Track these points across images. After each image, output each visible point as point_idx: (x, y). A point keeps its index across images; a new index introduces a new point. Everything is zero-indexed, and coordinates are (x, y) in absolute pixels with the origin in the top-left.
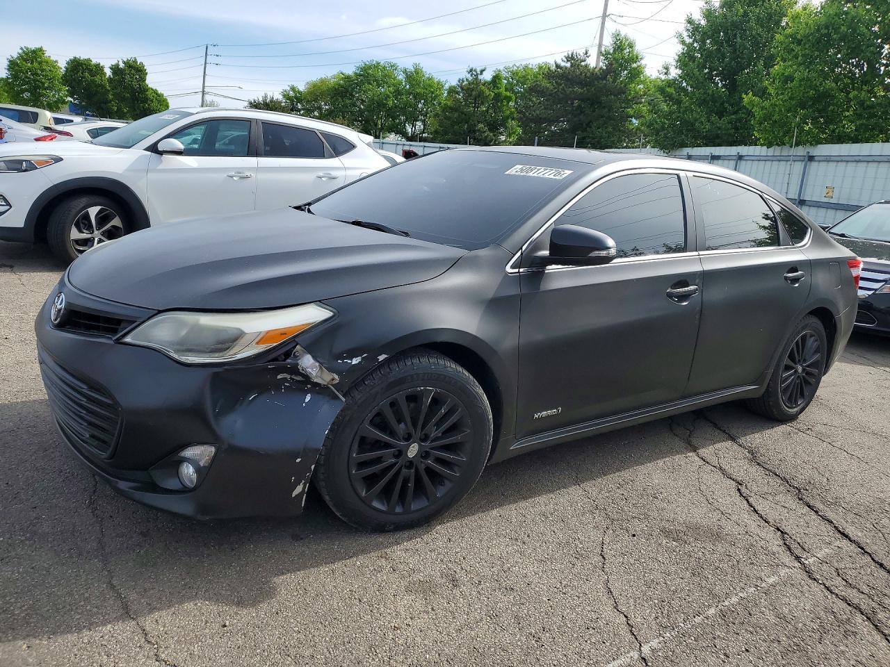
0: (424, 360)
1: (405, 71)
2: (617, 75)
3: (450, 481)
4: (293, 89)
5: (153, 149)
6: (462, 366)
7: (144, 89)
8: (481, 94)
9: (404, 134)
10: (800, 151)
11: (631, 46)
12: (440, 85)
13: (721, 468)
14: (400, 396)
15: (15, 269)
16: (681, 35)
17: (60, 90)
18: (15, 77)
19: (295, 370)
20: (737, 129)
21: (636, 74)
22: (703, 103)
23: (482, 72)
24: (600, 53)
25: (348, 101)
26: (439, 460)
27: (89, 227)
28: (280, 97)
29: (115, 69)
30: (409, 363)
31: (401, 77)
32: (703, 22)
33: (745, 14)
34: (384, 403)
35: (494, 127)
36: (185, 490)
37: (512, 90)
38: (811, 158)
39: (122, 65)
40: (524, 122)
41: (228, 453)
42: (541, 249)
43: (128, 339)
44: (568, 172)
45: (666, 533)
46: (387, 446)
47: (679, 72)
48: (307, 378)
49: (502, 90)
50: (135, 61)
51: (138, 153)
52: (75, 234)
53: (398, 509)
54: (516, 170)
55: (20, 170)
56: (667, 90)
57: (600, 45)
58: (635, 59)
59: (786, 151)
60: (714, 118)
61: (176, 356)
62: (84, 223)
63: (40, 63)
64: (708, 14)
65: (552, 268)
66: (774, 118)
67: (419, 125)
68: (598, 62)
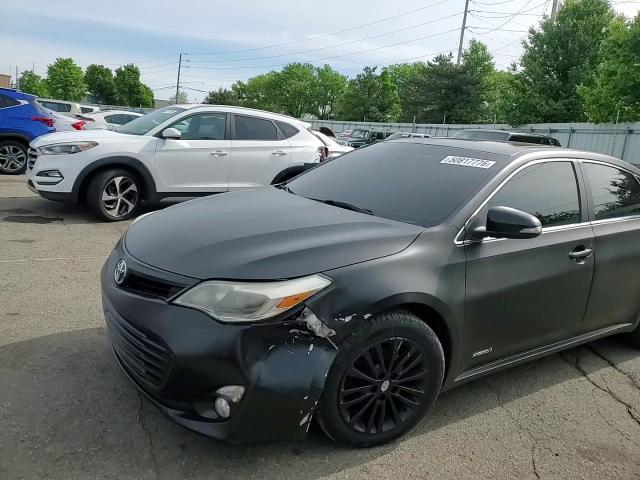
0: (395, 316)
1: (318, 69)
2: (473, 71)
3: (412, 409)
4: (239, 83)
5: (160, 135)
6: (424, 320)
7: (137, 85)
8: (373, 85)
9: (316, 114)
10: (623, 126)
11: (484, 49)
12: (344, 79)
13: (610, 392)
14: (377, 344)
15: (65, 221)
16: (524, 42)
17: (81, 87)
18: (53, 79)
19: (304, 326)
20: (568, 110)
21: (488, 69)
22: (542, 91)
23: (374, 69)
24: (460, 54)
25: (278, 92)
26: (403, 393)
27: (115, 192)
28: (230, 89)
29: (119, 72)
30: (384, 319)
31: (315, 74)
32: (542, 32)
33: (575, 25)
34: (364, 351)
35: (383, 109)
36: (220, 419)
37: (395, 82)
38: (631, 132)
39: (123, 69)
40: (405, 105)
41: (254, 391)
42: (480, 226)
43: (178, 301)
44: (492, 163)
45: (581, 452)
46: (367, 382)
47: (523, 68)
48: (312, 333)
49: (389, 82)
50: (132, 66)
51: (148, 138)
52: (105, 197)
53: (373, 431)
54: (448, 160)
55: (70, 152)
56: (515, 82)
57: (460, 49)
58: (488, 58)
59: (610, 126)
60: (551, 102)
61: (216, 316)
62: (111, 189)
63: (69, 69)
64: (546, 26)
65: (487, 240)
66: (601, 102)
67: (328, 108)
68: (459, 61)
